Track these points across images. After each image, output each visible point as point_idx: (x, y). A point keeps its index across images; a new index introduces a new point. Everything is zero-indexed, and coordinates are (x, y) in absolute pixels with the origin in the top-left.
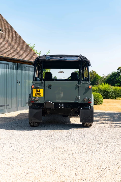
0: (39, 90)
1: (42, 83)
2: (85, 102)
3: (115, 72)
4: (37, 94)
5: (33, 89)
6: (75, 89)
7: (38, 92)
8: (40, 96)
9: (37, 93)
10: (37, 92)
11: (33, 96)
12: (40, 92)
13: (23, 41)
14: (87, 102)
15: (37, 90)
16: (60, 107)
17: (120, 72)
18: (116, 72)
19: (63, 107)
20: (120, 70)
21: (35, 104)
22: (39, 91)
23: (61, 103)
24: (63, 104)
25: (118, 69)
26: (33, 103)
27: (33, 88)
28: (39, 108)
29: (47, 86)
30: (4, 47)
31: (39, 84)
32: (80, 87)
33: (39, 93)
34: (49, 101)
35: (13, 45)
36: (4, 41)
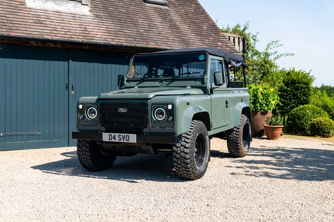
13: (208, 18)
30: (156, 32)
35: (181, 26)
36: (163, 22)
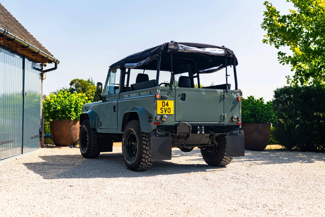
0: (167, 103)
1: (171, 89)
2: (233, 124)
3: (65, 89)
4: (163, 110)
5: (158, 101)
6: (220, 102)
7: (166, 107)
8: (168, 112)
9: (163, 107)
10: (164, 105)
11: (158, 113)
12: (168, 105)
14: (236, 124)
15: (164, 103)
16: (199, 132)
17: (74, 88)
18: (68, 89)
19: (203, 132)
20: (75, 86)
21: (161, 128)
22: (166, 105)
23: (201, 126)
24: (203, 127)
25: (72, 84)
26: (158, 127)
27: (157, 99)
28: (167, 135)
29: (179, 95)
31: (167, 92)
32: (226, 98)
33: (168, 108)
34: (186, 123)
